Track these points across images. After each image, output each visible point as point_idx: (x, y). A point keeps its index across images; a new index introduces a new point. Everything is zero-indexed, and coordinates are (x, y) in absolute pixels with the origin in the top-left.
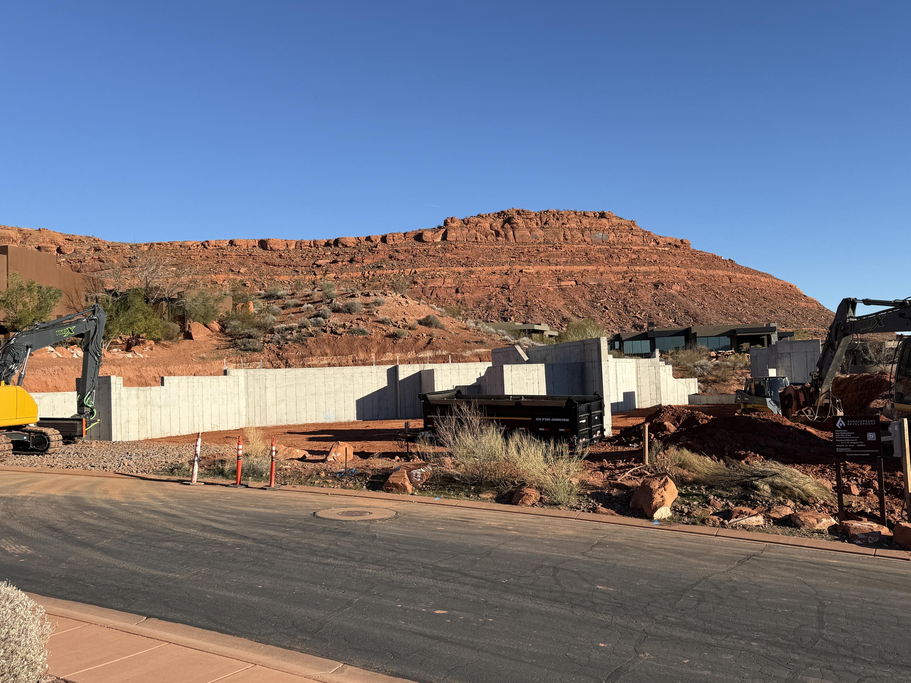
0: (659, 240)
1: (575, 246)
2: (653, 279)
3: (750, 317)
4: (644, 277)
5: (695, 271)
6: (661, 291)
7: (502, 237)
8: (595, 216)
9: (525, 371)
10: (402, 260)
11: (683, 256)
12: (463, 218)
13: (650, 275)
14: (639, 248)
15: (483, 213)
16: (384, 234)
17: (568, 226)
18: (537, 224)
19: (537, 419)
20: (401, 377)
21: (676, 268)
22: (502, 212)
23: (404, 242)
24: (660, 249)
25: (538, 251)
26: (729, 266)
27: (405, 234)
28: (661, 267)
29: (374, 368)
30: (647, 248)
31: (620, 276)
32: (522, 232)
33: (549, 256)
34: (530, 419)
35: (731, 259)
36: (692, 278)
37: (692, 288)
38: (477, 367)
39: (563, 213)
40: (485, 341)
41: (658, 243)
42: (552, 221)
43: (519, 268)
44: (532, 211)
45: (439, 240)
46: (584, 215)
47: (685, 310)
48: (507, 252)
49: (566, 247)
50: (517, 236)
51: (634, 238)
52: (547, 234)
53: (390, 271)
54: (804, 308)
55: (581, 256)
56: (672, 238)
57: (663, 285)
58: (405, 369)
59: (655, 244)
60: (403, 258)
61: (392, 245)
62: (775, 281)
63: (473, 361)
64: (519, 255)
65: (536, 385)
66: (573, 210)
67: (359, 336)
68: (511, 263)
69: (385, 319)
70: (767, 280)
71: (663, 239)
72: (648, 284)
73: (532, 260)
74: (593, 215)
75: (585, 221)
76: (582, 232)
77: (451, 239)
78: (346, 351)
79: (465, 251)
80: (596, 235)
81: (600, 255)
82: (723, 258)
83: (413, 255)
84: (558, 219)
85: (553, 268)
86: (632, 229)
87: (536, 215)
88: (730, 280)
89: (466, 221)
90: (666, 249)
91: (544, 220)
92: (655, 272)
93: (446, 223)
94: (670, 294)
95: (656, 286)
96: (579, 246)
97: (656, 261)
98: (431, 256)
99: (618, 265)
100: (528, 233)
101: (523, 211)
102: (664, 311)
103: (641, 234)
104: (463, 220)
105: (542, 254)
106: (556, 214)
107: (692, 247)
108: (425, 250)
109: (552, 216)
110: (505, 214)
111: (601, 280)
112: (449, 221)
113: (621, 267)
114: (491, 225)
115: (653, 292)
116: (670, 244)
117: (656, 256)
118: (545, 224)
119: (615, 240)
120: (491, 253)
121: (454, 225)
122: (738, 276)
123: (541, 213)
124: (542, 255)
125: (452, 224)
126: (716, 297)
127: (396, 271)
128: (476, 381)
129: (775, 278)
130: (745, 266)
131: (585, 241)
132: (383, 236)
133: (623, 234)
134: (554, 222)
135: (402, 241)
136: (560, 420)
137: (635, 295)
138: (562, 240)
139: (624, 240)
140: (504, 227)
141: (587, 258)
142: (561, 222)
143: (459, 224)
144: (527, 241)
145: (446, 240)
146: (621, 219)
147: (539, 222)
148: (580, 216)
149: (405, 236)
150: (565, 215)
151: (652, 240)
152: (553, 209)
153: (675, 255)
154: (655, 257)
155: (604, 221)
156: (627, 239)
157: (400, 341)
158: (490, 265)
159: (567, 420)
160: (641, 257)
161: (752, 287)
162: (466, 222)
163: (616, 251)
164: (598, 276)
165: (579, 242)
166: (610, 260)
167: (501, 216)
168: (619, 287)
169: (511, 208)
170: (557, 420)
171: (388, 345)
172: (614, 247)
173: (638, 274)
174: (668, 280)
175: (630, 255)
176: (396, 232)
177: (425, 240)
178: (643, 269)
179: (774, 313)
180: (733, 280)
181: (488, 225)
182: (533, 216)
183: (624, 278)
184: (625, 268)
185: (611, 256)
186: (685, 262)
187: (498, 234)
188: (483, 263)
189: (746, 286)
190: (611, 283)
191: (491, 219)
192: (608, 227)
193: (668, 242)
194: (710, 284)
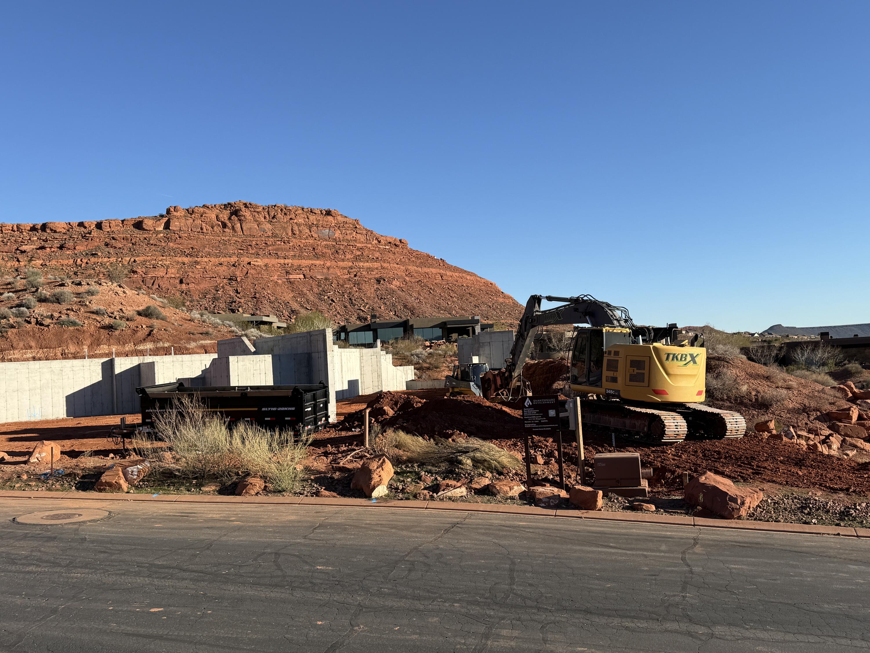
0: (380, 239)
1: (303, 241)
2: (375, 274)
3: (458, 310)
4: (368, 273)
5: (412, 268)
6: (382, 286)
7: (229, 228)
8: (322, 214)
9: (252, 362)
10: (120, 248)
11: (401, 254)
12: (187, 208)
13: (373, 271)
14: (363, 245)
15: (208, 204)
16: (99, 220)
17: (295, 221)
18: (265, 218)
19: (263, 409)
20: (118, 370)
21: (396, 266)
22: (229, 204)
23: (122, 229)
24: (381, 247)
25: (266, 244)
26: (441, 265)
27: (123, 221)
28: (383, 264)
29: (87, 361)
30: (370, 245)
31: (346, 271)
32: (250, 225)
33: (277, 250)
34: (256, 409)
35: (443, 259)
36: (410, 275)
37: (409, 284)
38: (202, 359)
39: (291, 208)
40: (210, 332)
41: (379, 242)
42: (279, 215)
43: (247, 260)
44: (260, 205)
45: (161, 228)
46: (311, 212)
47: (404, 304)
48: (234, 243)
49: (294, 242)
50: (244, 228)
51: (359, 236)
52: (275, 228)
53: (106, 260)
54: (502, 303)
55: (309, 251)
56: (391, 238)
57: (384, 280)
58: (122, 362)
59: (376, 242)
60: (121, 246)
61: (108, 232)
62: (479, 279)
63: (198, 353)
64: (247, 248)
65: (263, 376)
66: (300, 206)
67: (69, 328)
68: (239, 255)
69: (100, 309)
70: (472, 278)
71: (384, 238)
72: (371, 279)
73: (260, 253)
74: (320, 213)
75: (312, 218)
76: (310, 228)
77: (175, 229)
78: (54, 343)
79: (190, 241)
80: (323, 231)
81: (327, 251)
82: (435, 258)
83: (133, 244)
84: (285, 214)
85: (282, 261)
86: (356, 227)
87: (263, 209)
88: (442, 277)
89: (190, 210)
90: (387, 247)
91: (272, 214)
92: (377, 269)
93: (168, 211)
94: (391, 289)
95: (378, 281)
96: (307, 241)
97: (378, 258)
98: (152, 245)
99: (343, 260)
100: (256, 226)
101: (250, 204)
102: (386, 304)
103: (365, 232)
104: (187, 210)
105: (270, 247)
106: (284, 210)
107: (409, 246)
108: (145, 239)
109: (279, 210)
110: (232, 206)
111: (328, 274)
112: (172, 210)
113: (347, 262)
114: (217, 217)
115: (376, 286)
116: (390, 243)
118: (273, 218)
119: (341, 236)
120: (217, 244)
121: (178, 214)
122: (448, 274)
123: (269, 207)
125: (175, 213)
126: (430, 293)
127: (113, 259)
128: (201, 373)
129: (478, 277)
130: (454, 265)
131: (313, 237)
132: (98, 223)
133: (348, 232)
134: (282, 217)
135: (119, 228)
136: (286, 409)
137: (359, 289)
138: (290, 234)
139: (349, 237)
140: (231, 219)
141: (314, 253)
142: (289, 217)
143: (183, 213)
144: (255, 234)
145: (169, 229)
146: (346, 217)
147: (267, 216)
148: (307, 212)
149: (123, 223)
150: (293, 211)
151: (375, 238)
152: (281, 204)
153: (394, 253)
154: (377, 254)
155: (330, 218)
156: (351, 237)
157: (117, 333)
158: (217, 256)
159: (293, 409)
160: (364, 254)
161: (460, 284)
162: (190, 212)
163: (342, 247)
164: (325, 271)
165: (307, 237)
166: (337, 255)
167: (227, 207)
168: (345, 282)
169: (238, 201)
170: (283, 409)
171: (103, 337)
172: (340, 243)
173: (362, 270)
174: (389, 275)
175: (354, 251)
176: (113, 219)
177: (146, 228)
178: (367, 265)
179: (478, 307)
180: (445, 277)
181: (214, 217)
182: (260, 209)
183: (349, 273)
184: (350, 264)
185: (337, 251)
186: (403, 260)
187: (224, 225)
188: (209, 254)
189: (455, 283)
190: (337, 277)
191: (217, 211)
192: (333, 224)
193: (389, 241)
194: (425, 281)
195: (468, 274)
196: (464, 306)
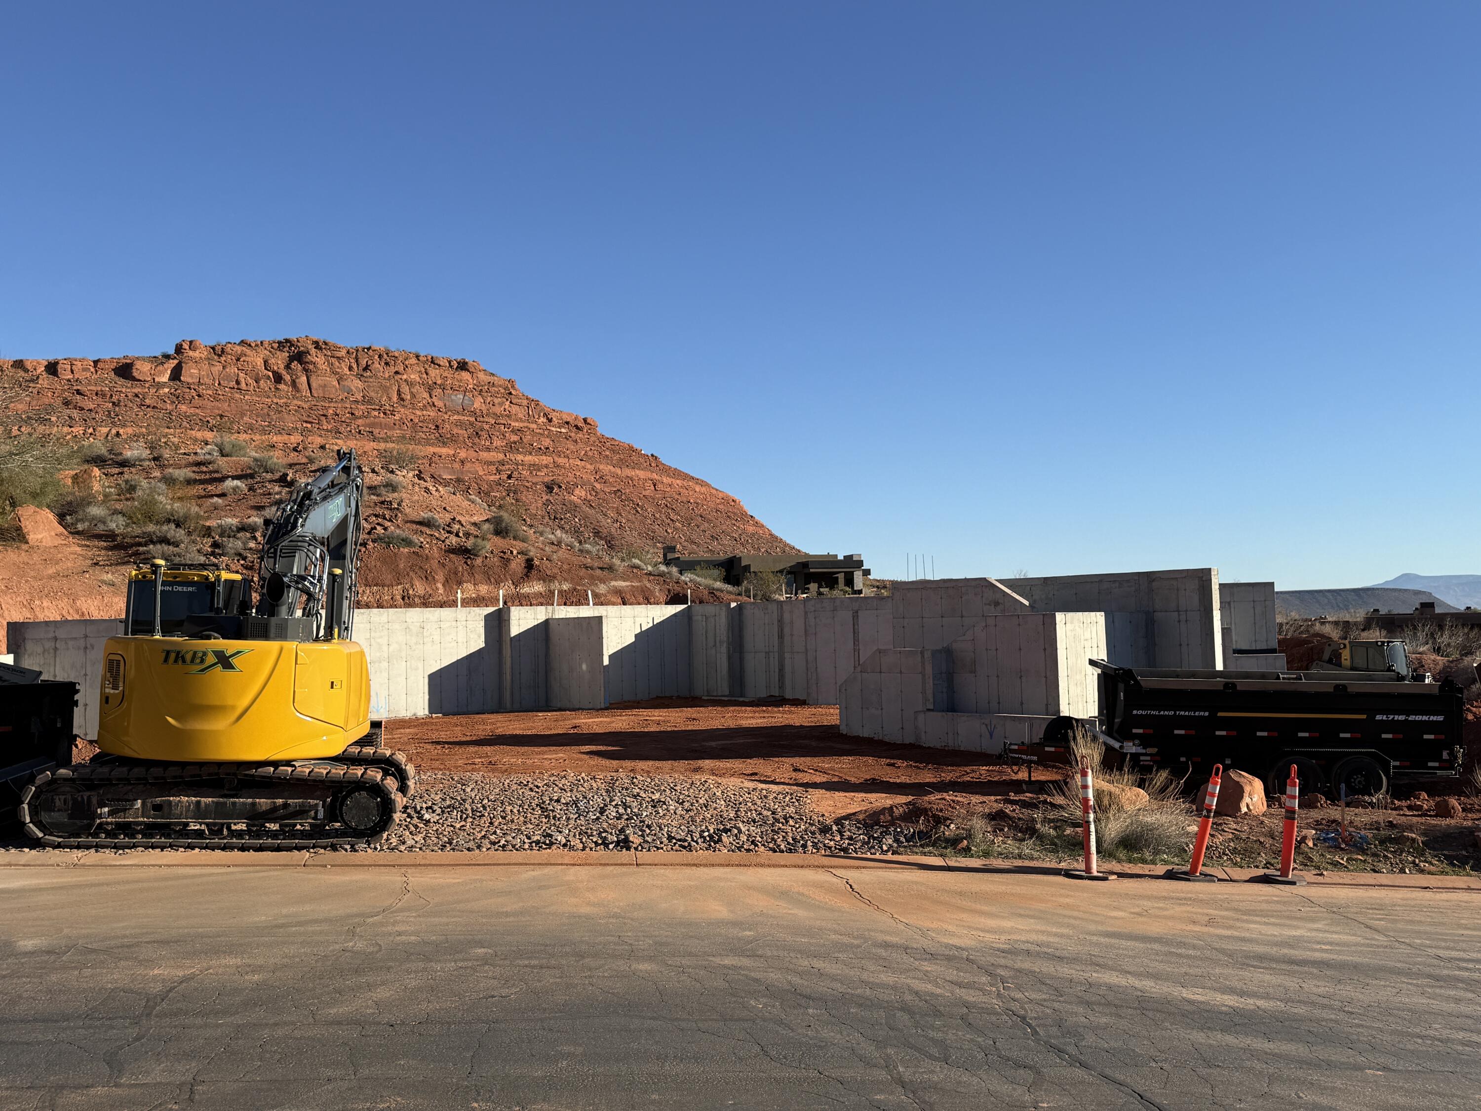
0: (552, 415)
1: (418, 413)
2: (544, 476)
3: (685, 544)
4: (531, 473)
5: (606, 468)
6: (556, 497)
7: (286, 384)
8: (451, 366)
9: (1082, 625)
10: (91, 410)
11: (586, 443)
12: (212, 344)
13: (539, 470)
14: (522, 425)
15: (250, 339)
16: (52, 358)
17: (405, 377)
18: (350, 368)
19: (1378, 717)
20: (515, 631)
21: (579, 463)
22: (287, 341)
23: (94, 376)
24: (553, 429)
25: (352, 414)
26: (653, 465)
27: (96, 362)
28: (556, 459)
29: (461, 613)
30: (534, 426)
31: (493, 468)
32: (324, 380)
33: (370, 426)
35: (655, 454)
36: (602, 479)
37: (601, 495)
39: (397, 355)
40: (616, 567)
41: (550, 420)
42: (377, 365)
43: (319, 441)
44: (342, 346)
45: (165, 378)
46: (432, 362)
47: (594, 529)
48: (296, 411)
49: (402, 413)
50: (314, 385)
51: (514, 409)
52: (369, 386)
53: (66, 429)
54: (753, 535)
55: (428, 430)
56: (569, 414)
57: (560, 487)
58: (522, 616)
59: (545, 420)
60: (92, 406)
61: (69, 380)
62: (714, 492)
64: (319, 420)
65: (1095, 649)
66: (413, 351)
68: (304, 432)
69: (433, 518)
70: (703, 489)
71: (558, 414)
72: (536, 484)
73: (342, 429)
74: (448, 365)
75: (434, 372)
76: (430, 390)
77: (190, 380)
79: (217, 404)
80: (453, 397)
81: (460, 432)
82: (643, 452)
83: (114, 403)
84: (387, 364)
85: (382, 446)
86: (510, 393)
87: (348, 352)
88: (655, 486)
89: (218, 349)
90: (563, 430)
91: (363, 363)
92: (547, 466)
93: (179, 349)
94: (570, 502)
95: (549, 488)
96: (425, 412)
97: (547, 448)
98: (148, 406)
99: (488, 449)
100: (335, 383)
101: (326, 343)
102: (563, 528)
103: (525, 402)
104: (213, 348)
106: (385, 356)
107: (600, 430)
108: (137, 396)
109: (376, 357)
110: (292, 345)
111: (462, 473)
112: (186, 346)
113: (494, 454)
114: (266, 362)
115: (545, 497)
116: (567, 423)
117: (548, 440)
118: (366, 368)
119: (484, 408)
120: (266, 411)
121: (196, 354)
122: (665, 480)
123: (357, 351)
124: (360, 422)
125: (191, 353)
126: (637, 511)
127: (78, 430)
129: (713, 488)
130: (674, 466)
131: (435, 406)
132: (50, 363)
133: (496, 401)
134: (382, 369)
135: (88, 374)
136: (1425, 718)
137: (517, 500)
138: (395, 398)
139: (498, 410)
140: (290, 368)
141: (437, 435)
142: (393, 369)
143: (206, 353)
144: (332, 396)
145: (180, 380)
146: (493, 375)
147: (355, 366)
148: (424, 363)
149: (95, 367)
150: (401, 359)
151: (542, 414)
152: (379, 346)
153: (576, 441)
154: (547, 442)
155: (465, 375)
156: (502, 409)
157: (479, 561)
158: (264, 432)
159: (1440, 718)
160: (525, 440)
161: (685, 500)
162: (218, 352)
163: (486, 427)
164: (457, 466)
165: (424, 406)
166: (477, 440)
167: (284, 347)
168: (491, 486)
169: (303, 336)
170: (1419, 718)
172: (482, 419)
173: (520, 467)
174: (568, 479)
175: (507, 435)
176: (79, 357)
177: (138, 377)
178: (529, 459)
179: (717, 539)
180: (660, 486)
181: (260, 362)
182: (343, 353)
183: (499, 471)
184: (501, 456)
185: (477, 433)
186: (590, 453)
187: (278, 378)
188: (251, 428)
189: (677, 497)
190: (478, 479)
191: (266, 352)
192: (471, 386)
193: (565, 420)
194: (628, 491)
195: (697, 483)
196: (694, 537)
